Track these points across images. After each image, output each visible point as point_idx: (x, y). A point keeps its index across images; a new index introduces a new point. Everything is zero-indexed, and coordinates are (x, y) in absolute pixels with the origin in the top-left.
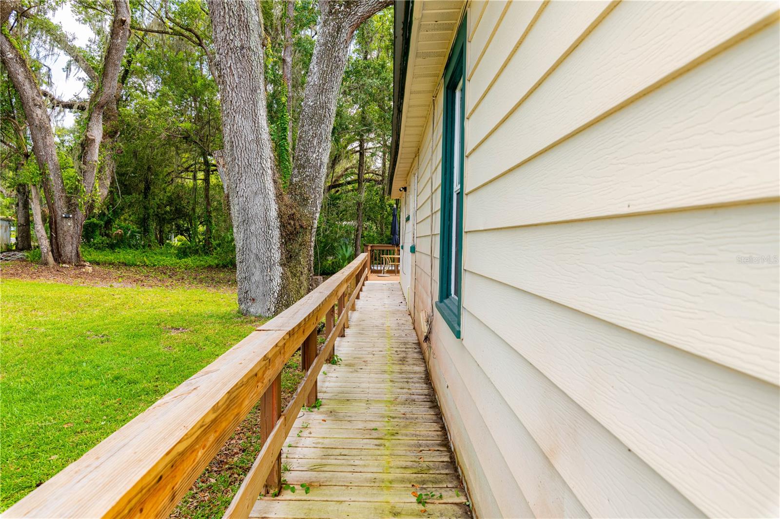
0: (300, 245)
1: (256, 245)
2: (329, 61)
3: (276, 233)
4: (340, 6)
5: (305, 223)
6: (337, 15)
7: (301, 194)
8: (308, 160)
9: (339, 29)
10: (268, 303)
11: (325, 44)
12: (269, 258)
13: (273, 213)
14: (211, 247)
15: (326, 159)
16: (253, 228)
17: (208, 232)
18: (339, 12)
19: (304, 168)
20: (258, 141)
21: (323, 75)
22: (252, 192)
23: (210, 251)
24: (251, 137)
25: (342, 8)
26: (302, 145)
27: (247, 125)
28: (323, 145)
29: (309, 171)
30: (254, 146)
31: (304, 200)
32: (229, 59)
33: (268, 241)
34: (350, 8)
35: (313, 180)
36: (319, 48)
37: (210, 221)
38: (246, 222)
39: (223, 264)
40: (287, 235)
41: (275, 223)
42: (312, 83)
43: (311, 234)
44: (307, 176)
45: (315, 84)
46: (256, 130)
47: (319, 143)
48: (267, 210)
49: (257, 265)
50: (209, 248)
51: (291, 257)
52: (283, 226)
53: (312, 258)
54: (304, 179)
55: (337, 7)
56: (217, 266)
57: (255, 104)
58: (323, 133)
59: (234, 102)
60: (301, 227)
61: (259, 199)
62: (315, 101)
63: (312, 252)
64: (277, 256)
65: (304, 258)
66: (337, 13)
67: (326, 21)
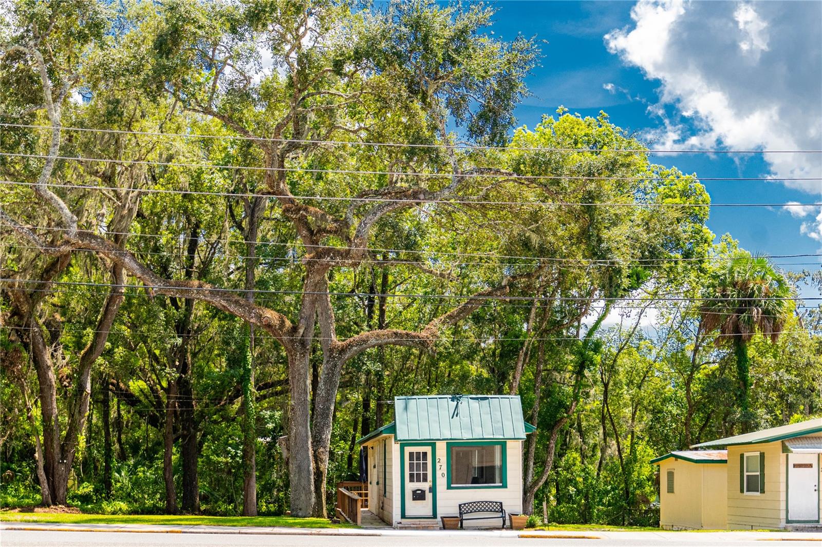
2: (330, 384)
3: (312, 477)
5: (322, 471)
6: (334, 359)
8: (321, 438)
9: (335, 367)
10: (309, 510)
11: (328, 374)
12: (310, 488)
16: (303, 474)
18: (336, 357)
19: (320, 442)
20: (307, 436)
21: (327, 391)
22: (303, 458)
24: (305, 435)
25: (337, 355)
27: (304, 429)
29: (322, 444)
30: (305, 438)
32: (299, 405)
34: (341, 355)
35: (325, 448)
38: (300, 472)
40: (316, 478)
44: (321, 446)
45: (323, 397)
47: (327, 429)
48: (309, 466)
49: (303, 492)
55: (334, 355)
58: (329, 423)
59: (299, 421)
60: (321, 473)
66: (334, 357)
67: (328, 362)
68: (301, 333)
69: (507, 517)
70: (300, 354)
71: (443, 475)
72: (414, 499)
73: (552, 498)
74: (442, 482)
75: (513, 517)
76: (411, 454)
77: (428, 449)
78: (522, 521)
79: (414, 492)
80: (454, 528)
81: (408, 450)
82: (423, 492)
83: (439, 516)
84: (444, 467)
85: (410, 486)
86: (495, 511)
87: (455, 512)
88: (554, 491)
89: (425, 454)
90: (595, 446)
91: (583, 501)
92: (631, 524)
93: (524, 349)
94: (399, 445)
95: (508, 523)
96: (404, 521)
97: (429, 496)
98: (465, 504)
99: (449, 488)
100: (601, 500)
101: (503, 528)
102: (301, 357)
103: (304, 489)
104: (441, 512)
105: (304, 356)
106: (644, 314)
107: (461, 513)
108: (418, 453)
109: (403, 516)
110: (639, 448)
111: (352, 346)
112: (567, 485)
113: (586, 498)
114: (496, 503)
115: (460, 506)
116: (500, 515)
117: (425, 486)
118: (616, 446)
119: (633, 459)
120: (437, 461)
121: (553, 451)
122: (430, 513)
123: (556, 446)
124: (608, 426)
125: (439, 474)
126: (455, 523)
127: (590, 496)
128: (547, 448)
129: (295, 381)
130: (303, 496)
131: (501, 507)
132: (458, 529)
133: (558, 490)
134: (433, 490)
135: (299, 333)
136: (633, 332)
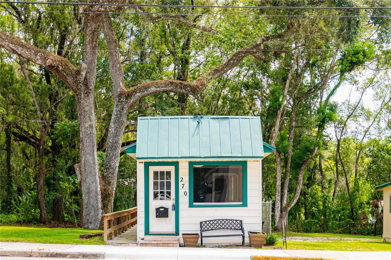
0: (108, 201)
1: (92, 201)
2: (119, 123)
3: (100, 197)
4: (123, 99)
5: (110, 192)
6: (122, 103)
7: (108, 180)
8: (110, 166)
9: (123, 109)
10: (97, 224)
11: (117, 115)
12: (97, 206)
13: (99, 189)
14: (12, 207)
15: (118, 165)
16: (91, 195)
17: (9, 194)
18: (123, 102)
19: (109, 169)
20: (94, 163)
21: (116, 129)
22: (91, 181)
23: (12, 210)
24: (92, 162)
25: (124, 100)
26: (108, 159)
27: (91, 158)
28: (117, 159)
29: (111, 170)
30: (93, 165)
31: (109, 183)
32: (86, 137)
33: (97, 200)
34: (127, 100)
35: (113, 174)
36: (114, 117)
37: (11, 185)
38: (89, 193)
39: (28, 220)
40: (104, 197)
41: (99, 193)
42: (111, 132)
43: (112, 197)
44: (110, 172)
45: (113, 133)
46: (94, 160)
47: (115, 158)
48: (96, 188)
49: (93, 209)
50: (11, 208)
51: (105, 206)
52: (102, 194)
53: (113, 207)
54: (109, 174)
55: (122, 99)
56: (24, 221)
57: (93, 151)
58: (117, 154)
59: (87, 151)
60: (109, 194)
61: (94, 184)
62: (113, 140)
63: (113, 204)
64: (100, 205)
65: (110, 206)
66: (122, 102)
67: (117, 105)
68: (84, 76)
69: (246, 235)
70: (84, 94)
71: (185, 193)
72: (157, 216)
73: (302, 215)
74: (184, 200)
75: (251, 235)
76: (156, 173)
77: (172, 169)
78: (261, 239)
79: (158, 210)
80: (194, 245)
81: (152, 169)
82: (166, 210)
83: (181, 233)
84: (187, 186)
85: (155, 204)
86: (235, 229)
87: (196, 229)
88: (303, 210)
89: (169, 173)
90: (330, 180)
91: (322, 217)
92: (355, 234)
93: (281, 109)
94: (143, 164)
95: (247, 240)
96: (148, 238)
97: (172, 214)
98: (206, 222)
99: (191, 206)
100: (335, 217)
101: (243, 245)
102: (85, 97)
103: (93, 206)
104: (183, 229)
105: (88, 95)
106: (365, 93)
107: (202, 231)
108: (162, 173)
109: (147, 232)
110: (360, 182)
111: (136, 92)
112: (311, 206)
113: (325, 216)
114: (236, 221)
115: (201, 223)
116: (240, 232)
117: (168, 204)
118: (345, 181)
119: (357, 188)
120: (180, 180)
121: (301, 182)
122: (173, 230)
123: (303, 179)
124: (340, 168)
125: (181, 192)
126: (194, 240)
127: (327, 214)
128: (297, 179)
129: (82, 117)
130: (92, 212)
131: (241, 225)
132: (198, 247)
133: (306, 210)
134: (176, 207)
135: (82, 75)
136: (357, 105)
